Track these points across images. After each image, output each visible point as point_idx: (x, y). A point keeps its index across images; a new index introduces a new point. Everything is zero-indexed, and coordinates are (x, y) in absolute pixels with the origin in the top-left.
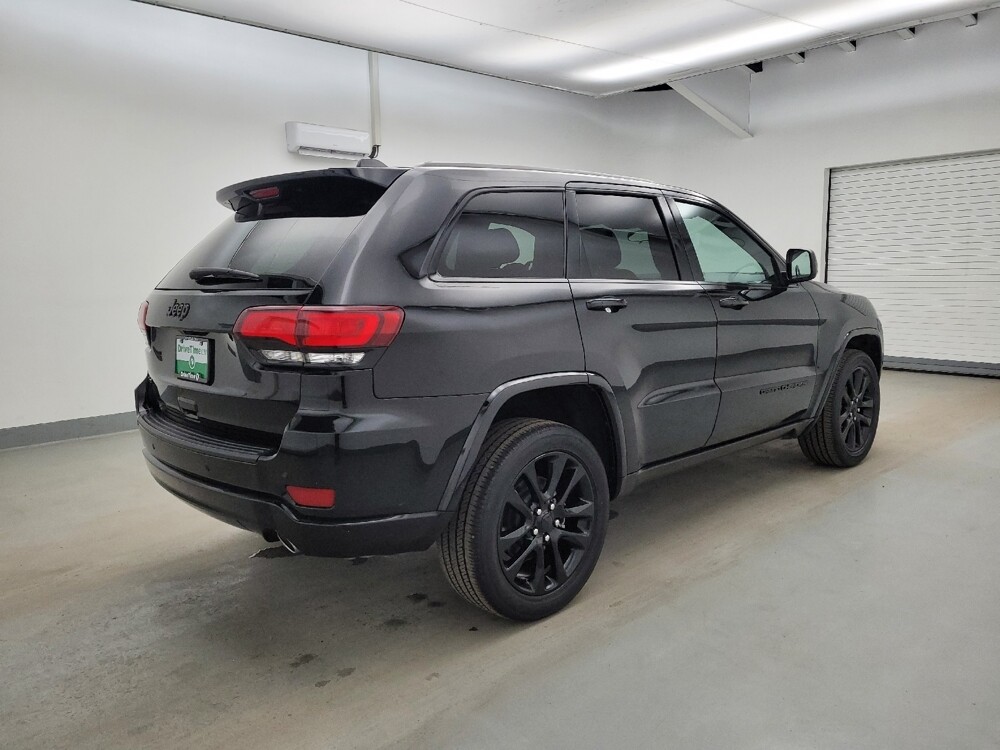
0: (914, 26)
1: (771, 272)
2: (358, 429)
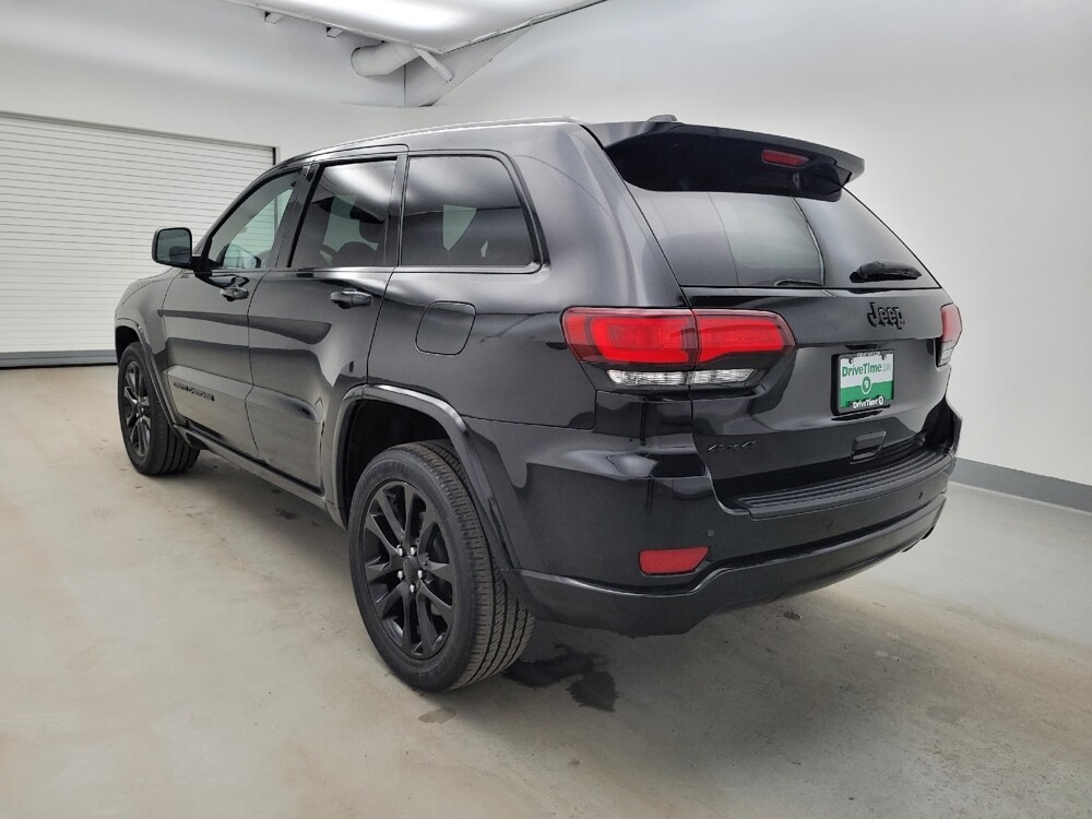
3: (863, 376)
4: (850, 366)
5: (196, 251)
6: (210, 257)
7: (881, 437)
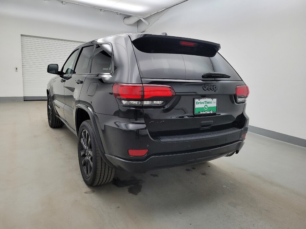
3: (205, 104)
4: (199, 102)
5: (60, 70)
6: (63, 72)
7: (212, 122)
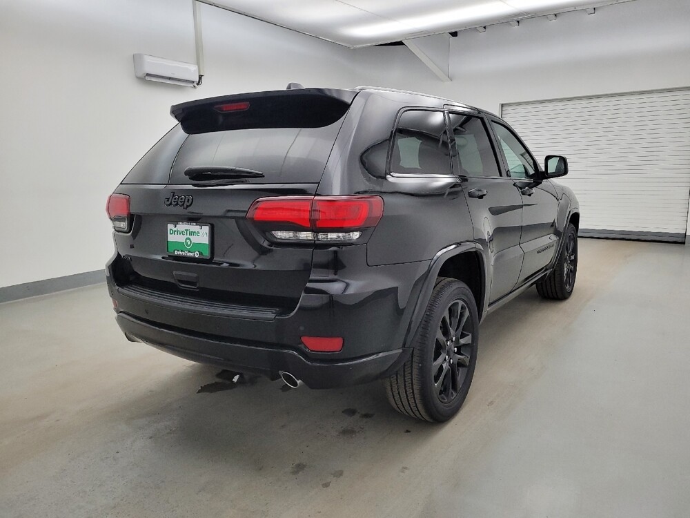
0: (555, 13)
1: (531, 172)
2: (351, 291)
3: (186, 237)
4: (174, 229)
